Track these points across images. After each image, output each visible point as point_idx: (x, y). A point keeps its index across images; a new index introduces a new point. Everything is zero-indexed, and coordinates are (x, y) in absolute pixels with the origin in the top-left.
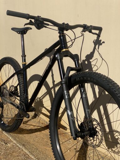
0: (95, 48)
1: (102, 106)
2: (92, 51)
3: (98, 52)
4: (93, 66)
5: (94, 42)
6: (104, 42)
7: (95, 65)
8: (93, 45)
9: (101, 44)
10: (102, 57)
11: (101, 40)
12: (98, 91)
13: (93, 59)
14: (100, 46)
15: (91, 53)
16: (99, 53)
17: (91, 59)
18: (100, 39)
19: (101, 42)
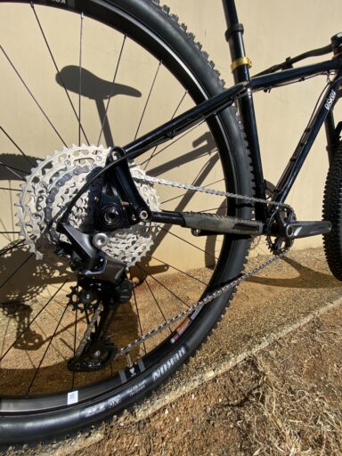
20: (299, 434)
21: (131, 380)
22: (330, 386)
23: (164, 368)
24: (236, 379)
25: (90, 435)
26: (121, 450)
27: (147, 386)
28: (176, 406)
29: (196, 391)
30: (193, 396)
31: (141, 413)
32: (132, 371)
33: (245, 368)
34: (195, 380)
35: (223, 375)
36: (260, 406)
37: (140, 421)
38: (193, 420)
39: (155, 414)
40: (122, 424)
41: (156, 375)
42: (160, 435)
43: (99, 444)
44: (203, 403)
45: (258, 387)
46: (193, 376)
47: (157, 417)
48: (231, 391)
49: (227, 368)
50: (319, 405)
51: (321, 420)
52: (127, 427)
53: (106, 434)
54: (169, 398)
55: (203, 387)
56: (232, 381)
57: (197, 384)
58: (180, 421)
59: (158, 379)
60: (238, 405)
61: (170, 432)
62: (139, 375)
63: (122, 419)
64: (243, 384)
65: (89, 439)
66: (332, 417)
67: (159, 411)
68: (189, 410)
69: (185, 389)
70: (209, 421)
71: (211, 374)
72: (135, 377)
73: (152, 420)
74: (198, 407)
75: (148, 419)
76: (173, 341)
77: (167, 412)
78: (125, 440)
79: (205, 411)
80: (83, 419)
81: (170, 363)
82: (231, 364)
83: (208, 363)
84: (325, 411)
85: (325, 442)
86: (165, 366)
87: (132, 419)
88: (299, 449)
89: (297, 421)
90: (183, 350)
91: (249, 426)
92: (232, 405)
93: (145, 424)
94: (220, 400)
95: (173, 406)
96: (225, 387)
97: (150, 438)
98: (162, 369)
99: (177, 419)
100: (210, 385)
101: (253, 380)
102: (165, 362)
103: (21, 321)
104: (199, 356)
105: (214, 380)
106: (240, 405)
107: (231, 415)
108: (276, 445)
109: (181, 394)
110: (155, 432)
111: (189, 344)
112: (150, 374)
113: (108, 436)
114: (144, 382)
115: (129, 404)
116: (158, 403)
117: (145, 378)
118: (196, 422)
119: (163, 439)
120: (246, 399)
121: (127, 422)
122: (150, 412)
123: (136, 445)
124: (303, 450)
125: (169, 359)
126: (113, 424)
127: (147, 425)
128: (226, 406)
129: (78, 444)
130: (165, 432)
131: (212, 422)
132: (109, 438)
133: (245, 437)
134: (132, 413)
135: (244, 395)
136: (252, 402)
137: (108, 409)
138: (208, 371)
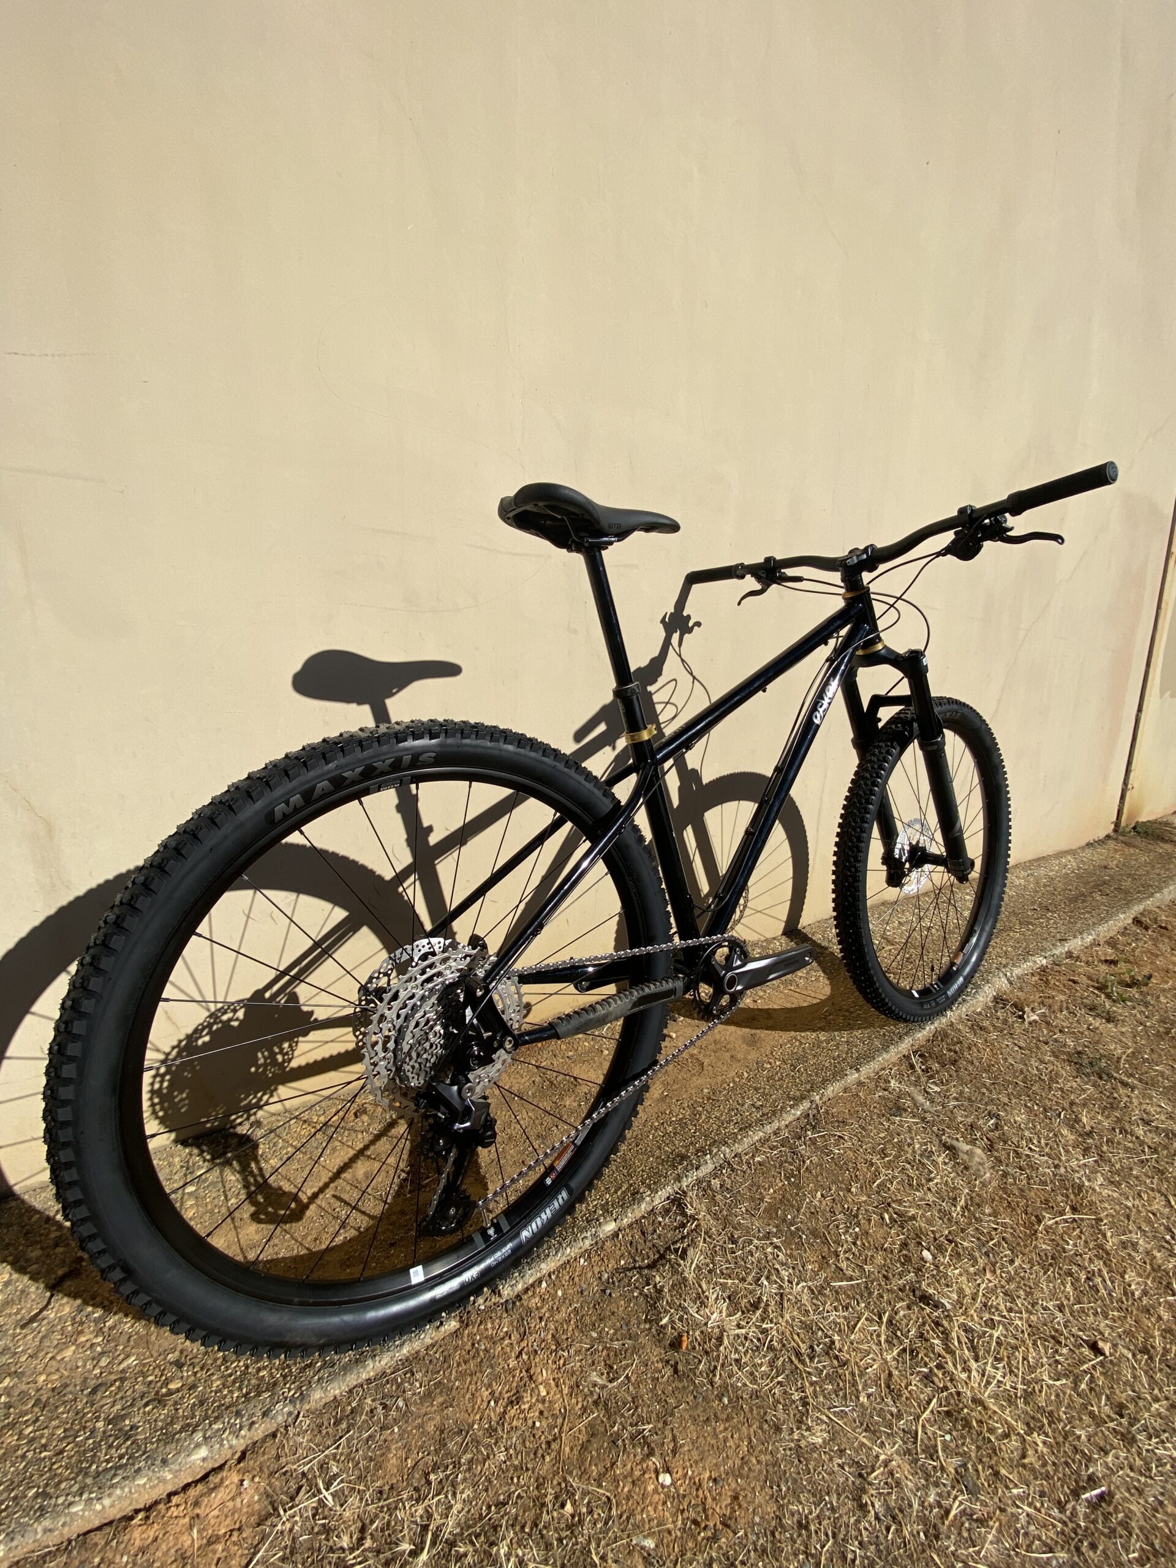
0: (667, 644)
1: (689, 829)
2: (656, 653)
3: (680, 656)
4: (659, 708)
5: (663, 621)
6: (698, 624)
7: (667, 703)
8: (662, 634)
9: (690, 630)
10: (691, 674)
11: (689, 617)
12: (678, 784)
13: (661, 681)
14: (686, 636)
15: (653, 660)
16: (683, 661)
17: (654, 681)
18: (685, 614)
19: (691, 624)
20: (729, 1297)
21: (492, 1246)
22: (798, 1229)
23: (536, 1225)
24: (651, 1229)
25: (442, 1324)
26: (486, 1337)
27: (514, 1251)
28: (557, 1276)
29: (587, 1254)
30: (582, 1260)
31: (507, 1291)
32: (491, 1232)
33: (667, 1211)
34: (586, 1237)
35: (630, 1226)
36: (679, 1265)
37: (507, 1301)
38: (582, 1292)
39: (526, 1290)
40: (482, 1307)
41: (525, 1234)
42: (536, 1314)
43: (456, 1334)
44: (596, 1270)
45: (683, 1238)
46: (581, 1232)
47: (530, 1293)
48: (640, 1248)
49: (638, 1215)
50: (770, 1257)
51: (768, 1278)
52: (490, 1310)
53: (461, 1321)
54: (546, 1266)
55: (599, 1245)
56: (643, 1233)
57: (588, 1243)
58: (563, 1295)
59: (529, 1240)
60: (649, 1267)
61: (551, 1310)
62: (502, 1238)
63: (481, 1300)
64: (659, 1236)
65: (442, 1329)
66: (784, 1274)
67: (532, 1285)
68: (576, 1279)
69: (570, 1252)
70: (604, 1291)
71: (610, 1227)
72: (496, 1240)
73: (525, 1297)
74: (590, 1274)
75: (519, 1297)
76: (549, 1181)
77: (544, 1285)
78: (489, 1326)
79: (600, 1278)
80: (434, 1301)
81: (546, 1215)
82: (644, 1207)
83: (607, 1211)
84: (777, 1266)
85: (763, 1305)
86: (538, 1220)
87: (495, 1299)
88: (724, 1314)
89: (730, 1281)
90: (564, 1194)
91: (659, 1291)
92: (640, 1268)
93: (514, 1303)
94: (622, 1262)
95: (553, 1277)
96: (631, 1243)
97: (523, 1319)
98: (534, 1225)
99: (560, 1293)
100: (608, 1244)
101: (676, 1228)
102: (538, 1215)
103: (245, 1170)
104: (593, 1200)
105: (615, 1235)
106: (652, 1266)
107: (636, 1281)
108: (692, 1311)
109: (564, 1259)
110: (529, 1311)
111: (573, 1184)
112: (518, 1234)
113: (465, 1324)
114: (510, 1245)
115: (490, 1280)
116: (531, 1276)
117: (511, 1240)
118: (585, 1293)
119: (541, 1319)
120: (662, 1257)
121: (488, 1303)
122: (520, 1287)
123: (505, 1329)
124: (729, 1315)
125: (543, 1209)
126: (470, 1308)
127: (518, 1303)
128: (629, 1270)
129: (428, 1336)
130: (543, 1311)
131: (608, 1292)
132: (467, 1325)
133: (654, 1306)
134: (495, 1291)
135: (659, 1252)
136: (670, 1260)
137: (463, 1287)
138: (606, 1222)
